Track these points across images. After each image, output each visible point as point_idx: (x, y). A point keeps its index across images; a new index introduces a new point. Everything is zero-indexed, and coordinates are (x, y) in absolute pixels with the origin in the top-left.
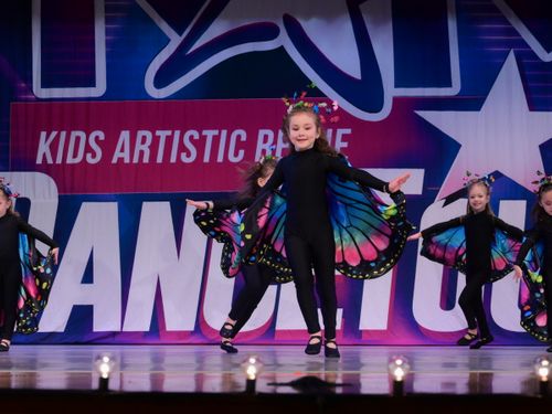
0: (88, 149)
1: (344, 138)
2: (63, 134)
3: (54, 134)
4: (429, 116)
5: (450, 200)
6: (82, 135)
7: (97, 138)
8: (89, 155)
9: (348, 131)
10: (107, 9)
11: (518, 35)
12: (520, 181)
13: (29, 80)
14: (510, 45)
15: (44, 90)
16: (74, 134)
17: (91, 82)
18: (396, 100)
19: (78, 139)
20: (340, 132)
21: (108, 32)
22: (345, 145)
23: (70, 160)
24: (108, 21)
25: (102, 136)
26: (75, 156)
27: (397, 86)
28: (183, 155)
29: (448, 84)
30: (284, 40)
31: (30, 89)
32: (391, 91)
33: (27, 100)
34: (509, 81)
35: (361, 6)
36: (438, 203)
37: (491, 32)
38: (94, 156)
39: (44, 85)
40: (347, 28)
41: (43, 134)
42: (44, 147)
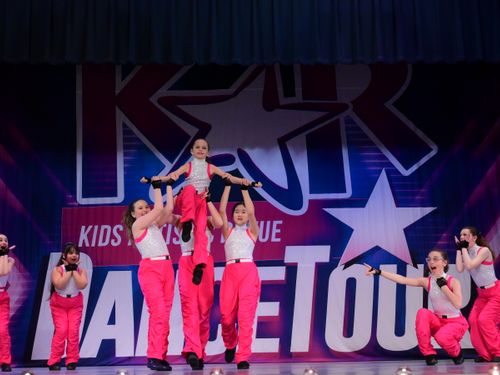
0: (112, 236)
1: (278, 227)
2: (96, 227)
3: (90, 227)
4: (332, 211)
5: (347, 265)
6: (109, 228)
7: (118, 230)
8: (113, 241)
9: (280, 222)
10: (125, 147)
11: (387, 159)
12: (392, 252)
13: (74, 193)
14: (382, 165)
15: (84, 199)
16: (103, 227)
17: (114, 194)
18: (311, 202)
19: (106, 230)
20: (276, 223)
21: (125, 162)
22: (279, 231)
23: (100, 244)
24: (125, 155)
25: (121, 229)
26: (104, 241)
27: (311, 192)
28: (174, 240)
29: (344, 191)
30: (238, 165)
31: (75, 199)
32: (307, 196)
33: (72, 206)
34: (382, 189)
35: (287, 143)
36: (340, 267)
37: (369, 157)
38: (116, 241)
39: (84, 196)
40: (278, 155)
41: (83, 227)
42: (83, 236)
